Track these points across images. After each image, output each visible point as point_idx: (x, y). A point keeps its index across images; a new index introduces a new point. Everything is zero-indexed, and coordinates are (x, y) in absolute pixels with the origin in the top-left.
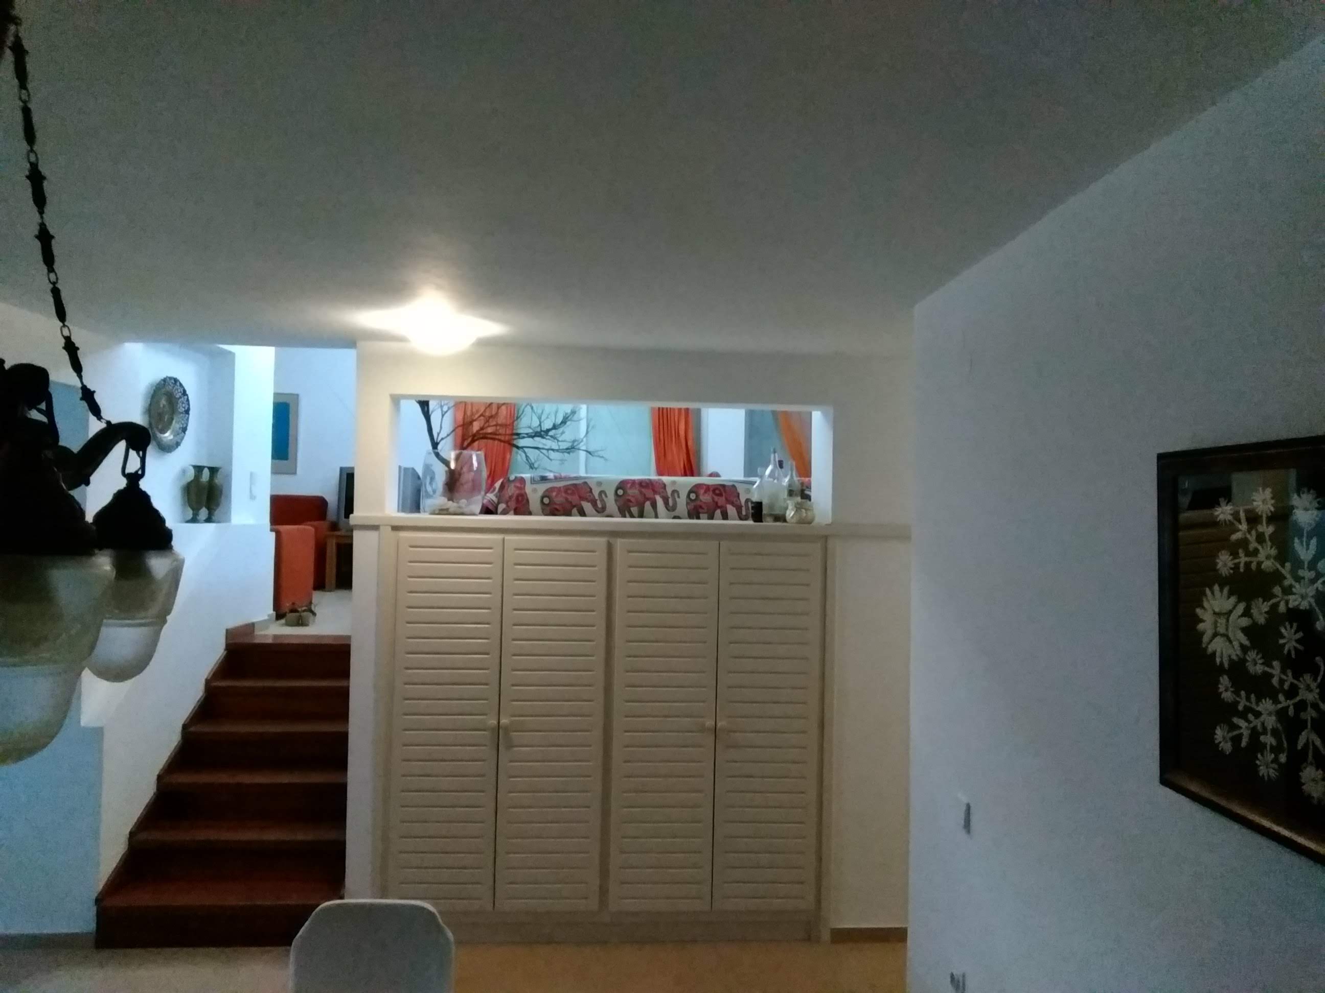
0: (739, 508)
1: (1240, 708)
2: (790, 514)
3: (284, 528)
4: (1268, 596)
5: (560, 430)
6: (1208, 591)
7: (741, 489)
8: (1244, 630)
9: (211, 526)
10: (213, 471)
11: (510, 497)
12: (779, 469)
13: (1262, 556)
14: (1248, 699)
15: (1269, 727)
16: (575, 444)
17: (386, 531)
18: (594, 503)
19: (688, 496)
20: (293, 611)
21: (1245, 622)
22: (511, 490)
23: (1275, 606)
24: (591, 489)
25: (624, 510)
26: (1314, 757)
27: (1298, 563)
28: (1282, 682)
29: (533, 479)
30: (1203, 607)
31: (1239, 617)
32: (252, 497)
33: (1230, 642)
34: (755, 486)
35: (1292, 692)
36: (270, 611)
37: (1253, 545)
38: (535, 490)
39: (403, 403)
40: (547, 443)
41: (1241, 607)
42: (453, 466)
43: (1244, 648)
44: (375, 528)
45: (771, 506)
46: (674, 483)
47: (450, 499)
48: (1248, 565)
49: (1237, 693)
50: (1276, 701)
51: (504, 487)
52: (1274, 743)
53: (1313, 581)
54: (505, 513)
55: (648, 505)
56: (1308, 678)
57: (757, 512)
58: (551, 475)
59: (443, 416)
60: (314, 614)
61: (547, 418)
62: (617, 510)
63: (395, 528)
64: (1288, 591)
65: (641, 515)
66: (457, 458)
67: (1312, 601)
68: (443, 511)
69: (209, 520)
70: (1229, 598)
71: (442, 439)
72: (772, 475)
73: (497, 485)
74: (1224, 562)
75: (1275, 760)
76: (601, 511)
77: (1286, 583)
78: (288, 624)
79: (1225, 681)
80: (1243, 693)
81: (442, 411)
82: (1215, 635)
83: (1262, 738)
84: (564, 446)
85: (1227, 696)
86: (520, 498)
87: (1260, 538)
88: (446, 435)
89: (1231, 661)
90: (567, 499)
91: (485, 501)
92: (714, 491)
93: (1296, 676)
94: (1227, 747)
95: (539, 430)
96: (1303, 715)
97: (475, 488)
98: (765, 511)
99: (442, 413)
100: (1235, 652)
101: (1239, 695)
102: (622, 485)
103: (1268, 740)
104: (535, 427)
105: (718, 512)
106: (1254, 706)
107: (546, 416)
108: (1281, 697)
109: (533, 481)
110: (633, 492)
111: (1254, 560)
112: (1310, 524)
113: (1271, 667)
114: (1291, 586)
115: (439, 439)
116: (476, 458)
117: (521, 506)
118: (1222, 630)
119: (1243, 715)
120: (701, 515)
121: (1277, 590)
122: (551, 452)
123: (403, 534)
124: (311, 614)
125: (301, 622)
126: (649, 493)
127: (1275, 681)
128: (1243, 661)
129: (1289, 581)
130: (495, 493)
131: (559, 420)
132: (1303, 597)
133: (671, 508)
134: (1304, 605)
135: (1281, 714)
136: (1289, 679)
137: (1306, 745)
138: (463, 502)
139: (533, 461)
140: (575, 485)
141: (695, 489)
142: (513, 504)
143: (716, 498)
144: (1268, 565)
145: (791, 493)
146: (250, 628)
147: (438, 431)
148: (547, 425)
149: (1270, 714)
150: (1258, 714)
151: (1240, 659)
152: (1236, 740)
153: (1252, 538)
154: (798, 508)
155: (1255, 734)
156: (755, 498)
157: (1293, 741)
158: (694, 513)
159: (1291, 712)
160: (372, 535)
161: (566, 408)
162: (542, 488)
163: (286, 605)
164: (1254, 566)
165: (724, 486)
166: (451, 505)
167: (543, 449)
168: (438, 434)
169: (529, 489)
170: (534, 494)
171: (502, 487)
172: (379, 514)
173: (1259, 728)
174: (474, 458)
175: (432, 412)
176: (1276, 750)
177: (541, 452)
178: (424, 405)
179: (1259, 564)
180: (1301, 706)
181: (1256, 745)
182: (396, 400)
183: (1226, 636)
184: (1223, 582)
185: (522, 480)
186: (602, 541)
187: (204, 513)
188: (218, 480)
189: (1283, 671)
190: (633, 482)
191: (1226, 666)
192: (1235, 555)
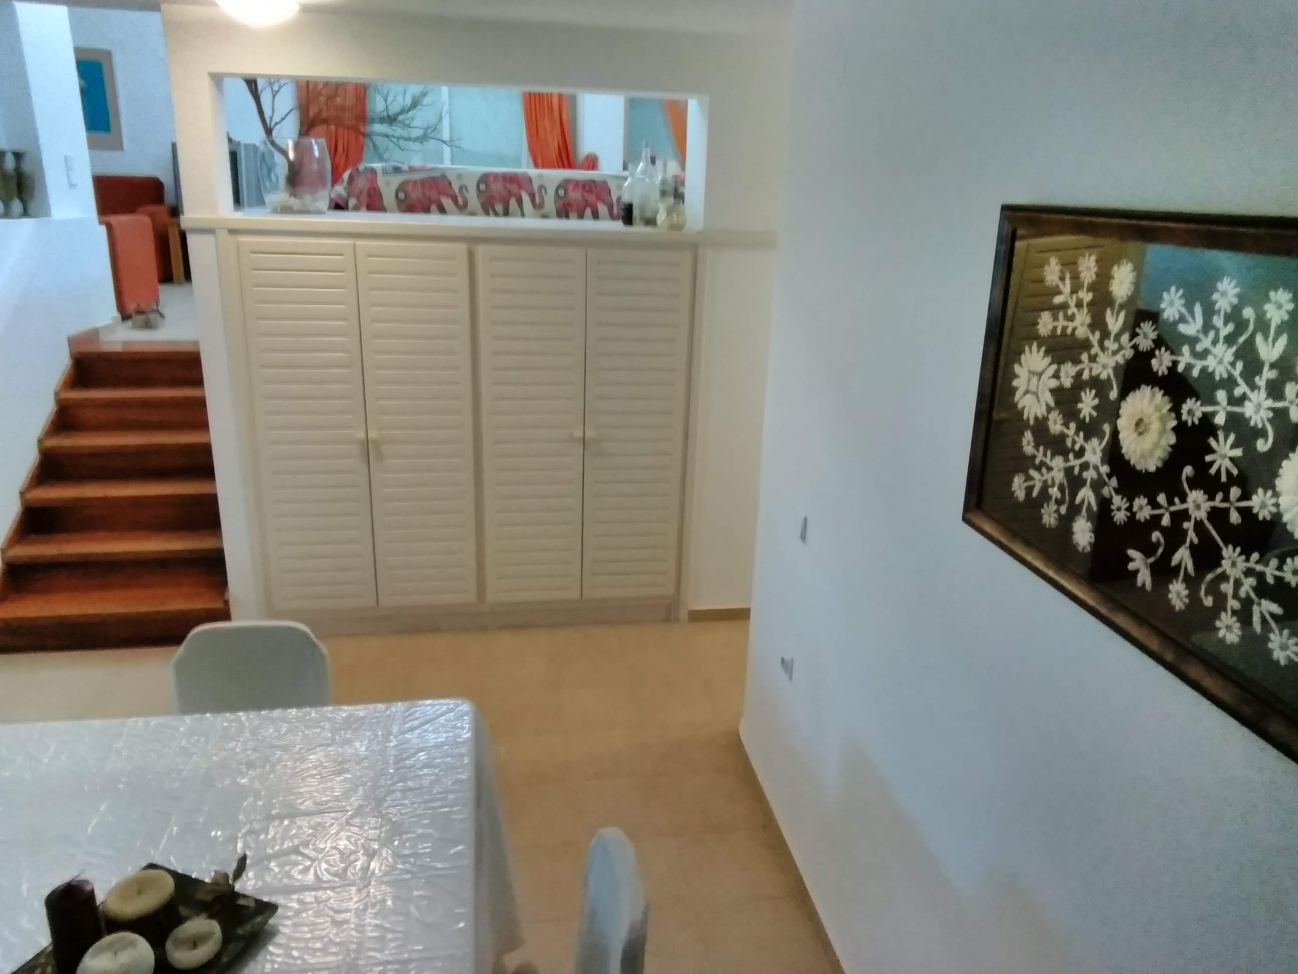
0: (610, 208)
1: (1037, 461)
2: (661, 218)
3: (115, 219)
4: (1077, 361)
5: (411, 114)
6: (1027, 349)
7: (612, 186)
8: (1053, 391)
9: (27, 223)
10: (18, 156)
11: (361, 192)
12: (651, 166)
13: (1077, 323)
14: (1045, 455)
15: (1057, 482)
16: (429, 131)
17: (223, 235)
18: (455, 200)
19: (557, 191)
20: (140, 312)
21: (1054, 383)
22: (361, 183)
23: (1079, 374)
24: (450, 184)
25: (488, 208)
26: (1087, 511)
27: (1105, 334)
28: (1074, 442)
29: (386, 170)
30: (1020, 364)
31: (1049, 378)
32: (72, 186)
33: (1039, 401)
34: (626, 184)
35: (1080, 453)
36: (114, 313)
37: (1072, 310)
38: (388, 184)
39: (227, 81)
40: (398, 130)
41: (1054, 367)
42: (291, 155)
43: (1049, 409)
44: (210, 231)
45: (642, 208)
46: (540, 176)
47: (294, 194)
48: (1064, 328)
49: (1037, 447)
50: (1067, 460)
51: (353, 179)
52: (1059, 496)
53: (1115, 353)
54: (357, 208)
55: (513, 203)
56: (1095, 441)
57: (627, 215)
58: (405, 167)
59: (274, 96)
60: (162, 316)
61: (394, 100)
62: (480, 206)
63: (233, 232)
64: (1093, 359)
65: (506, 213)
66: (297, 146)
67: (1111, 371)
68: (286, 210)
69: (25, 213)
70: (1044, 357)
71: (276, 124)
72: (644, 172)
73: (346, 176)
74: (1045, 324)
75: (1057, 511)
76: (463, 208)
77: (1093, 351)
78: (135, 327)
79: (1028, 436)
80: (1041, 449)
81: (272, 89)
82: (1027, 392)
83: (1050, 490)
84: (416, 133)
85: (1029, 449)
86: (372, 192)
87: (1079, 305)
88: (280, 119)
89: (1036, 418)
90: (424, 194)
91: (333, 195)
92: (584, 187)
93: (1087, 438)
94: (1021, 495)
95: (385, 114)
96: (1085, 474)
97: (320, 180)
98: (636, 213)
99: (273, 93)
100: (1041, 411)
101: (1038, 450)
102: (485, 178)
103: (1054, 492)
104: (381, 112)
105: (588, 211)
106: (1048, 460)
107: (393, 98)
108: (1071, 456)
109: (385, 172)
110: (497, 187)
111: (1071, 325)
112: (1122, 298)
113: (1068, 428)
114: (1096, 355)
115: (273, 124)
116: (317, 147)
117: (374, 203)
118: (1033, 388)
119: (1038, 469)
120: (570, 215)
121: (1084, 357)
122: (401, 141)
123: (243, 239)
124: (159, 316)
125: (148, 325)
126: (514, 188)
127: (1069, 443)
128: (1045, 419)
129: (1096, 349)
130: (344, 186)
131: (408, 101)
132: (1104, 367)
133: (538, 206)
134: (1104, 376)
135: (1069, 471)
136: (1080, 440)
137: (1083, 501)
138: (308, 198)
139: (382, 152)
140: (433, 178)
141: (565, 184)
142: (364, 198)
143: (586, 195)
144: (1082, 332)
145: (663, 193)
146: (94, 334)
147: (271, 115)
148: (394, 109)
149: (1059, 470)
150: (1050, 469)
151: (1043, 417)
152: (1029, 490)
153: (1072, 303)
154: (670, 211)
155: (1045, 487)
156: (626, 199)
157: (1073, 495)
158: (563, 212)
159: (1077, 470)
160: (208, 239)
161: (415, 89)
162: (396, 181)
163: (131, 307)
164: (1069, 331)
165: (594, 182)
166: (294, 202)
167: (393, 136)
168: (271, 118)
169: (381, 182)
170: (388, 187)
171: (351, 179)
172: (214, 216)
173: (1050, 482)
174: (316, 148)
175: (262, 91)
176: (1059, 502)
177: (391, 141)
178: (252, 84)
179: (1074, 329)
180: (1085, 467)
181: (1044, 495)
182: (217, 79)
183: (1036, 394)
184: (1041, 341)
185: (373, 171)
186: (462, 247)
187: (17, 205)
188: (26, 167)
189: (1077, 433)
190: (496, 176)
191: (1032, 422)
192: (1055, 318)
